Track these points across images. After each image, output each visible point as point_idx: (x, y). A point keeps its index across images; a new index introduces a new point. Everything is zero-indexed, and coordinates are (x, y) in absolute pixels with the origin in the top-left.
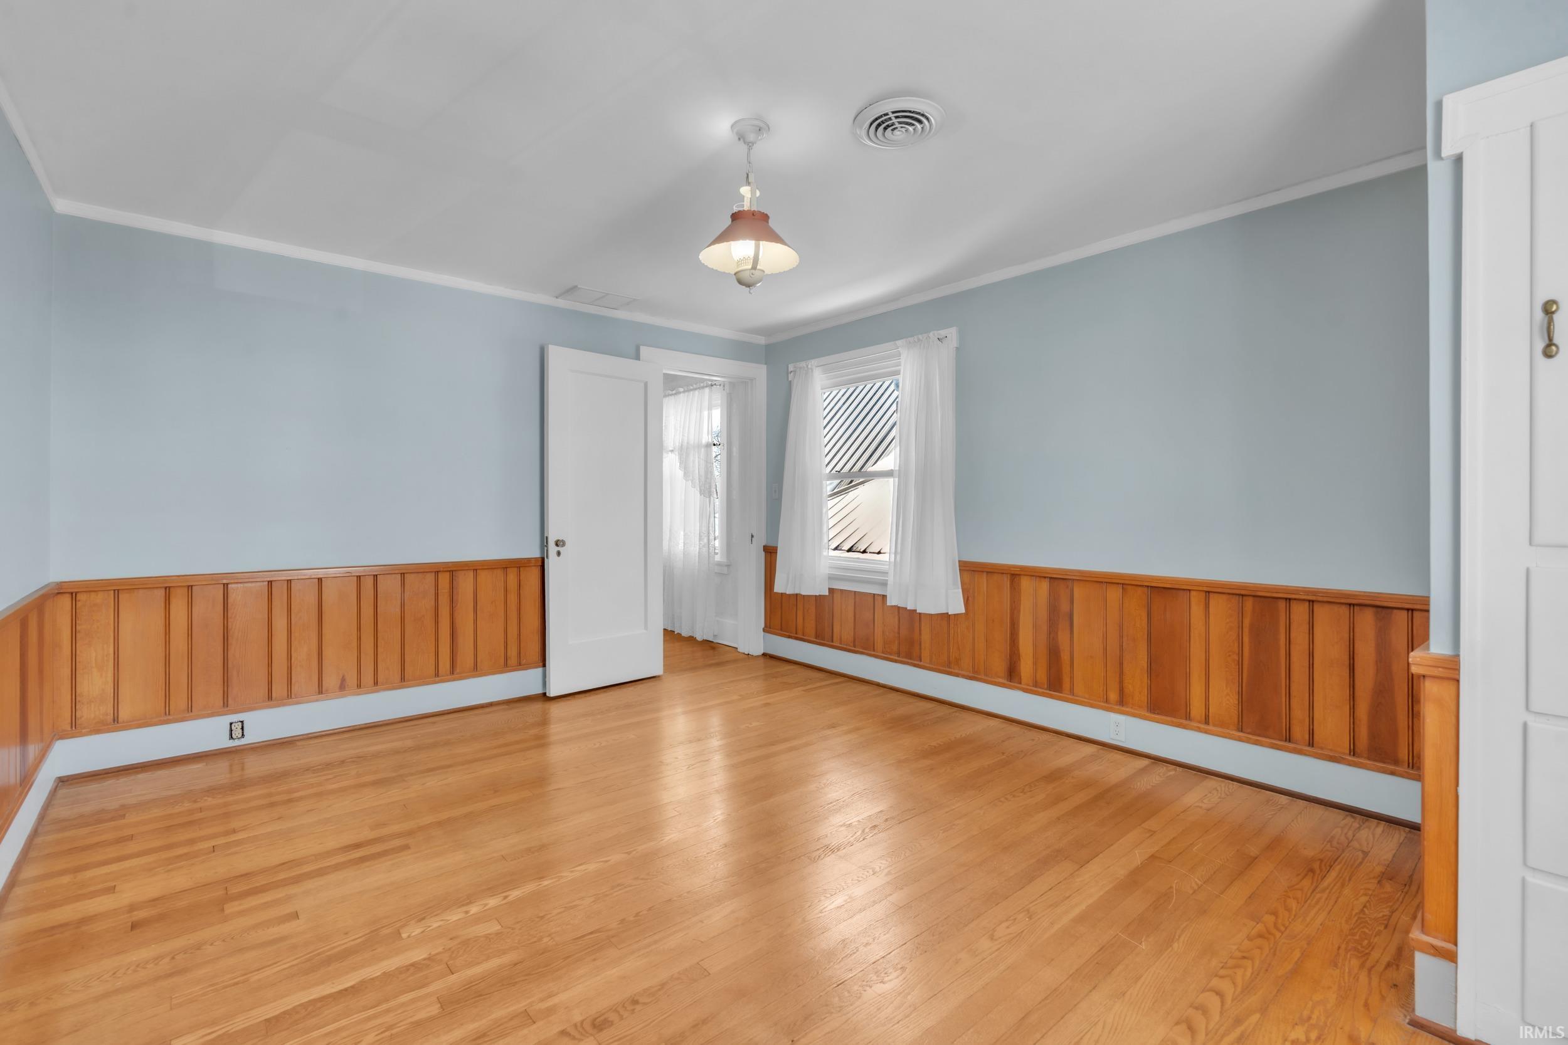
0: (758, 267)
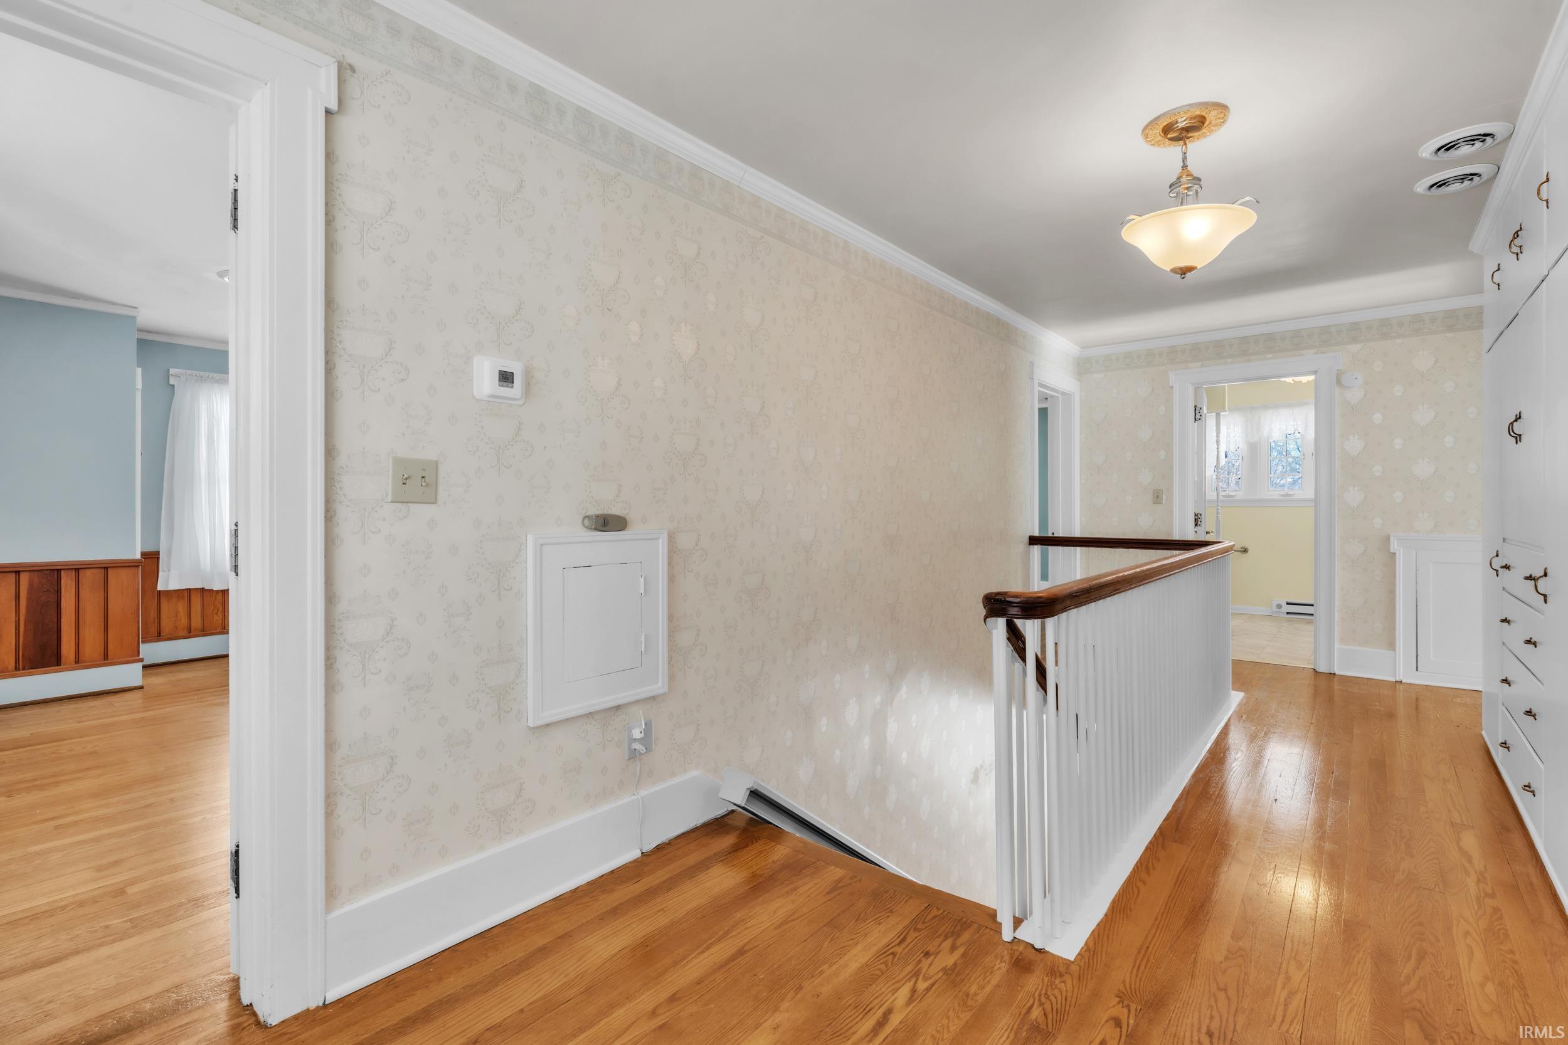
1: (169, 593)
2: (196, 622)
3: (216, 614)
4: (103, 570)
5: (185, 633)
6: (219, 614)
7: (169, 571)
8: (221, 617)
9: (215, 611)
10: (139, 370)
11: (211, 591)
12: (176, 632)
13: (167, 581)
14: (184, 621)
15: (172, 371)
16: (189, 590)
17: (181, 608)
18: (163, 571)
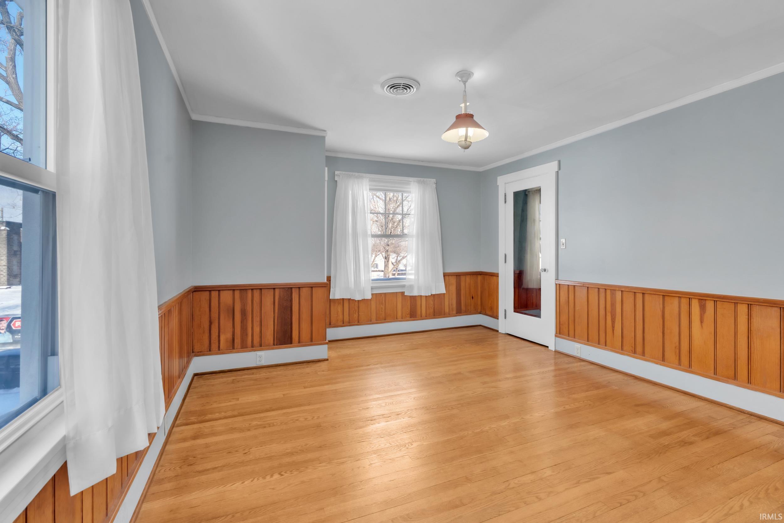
0: (468, 140)
1: (334, 300)
2: (346, 318)
3: (355, 313)
4: (310, 288)
5: (341, 324)
6: (356, 313)
7: (335, 288)
8: (357, 315)
9: (355, 312)
10: (326, 169)
11: (353, 300)
12: (337, 323)
13: (334, 294)
14: (341, 317)
15: (336, 173)
16: (343, 299)
17: (340, 309)
18: (332, 288)
